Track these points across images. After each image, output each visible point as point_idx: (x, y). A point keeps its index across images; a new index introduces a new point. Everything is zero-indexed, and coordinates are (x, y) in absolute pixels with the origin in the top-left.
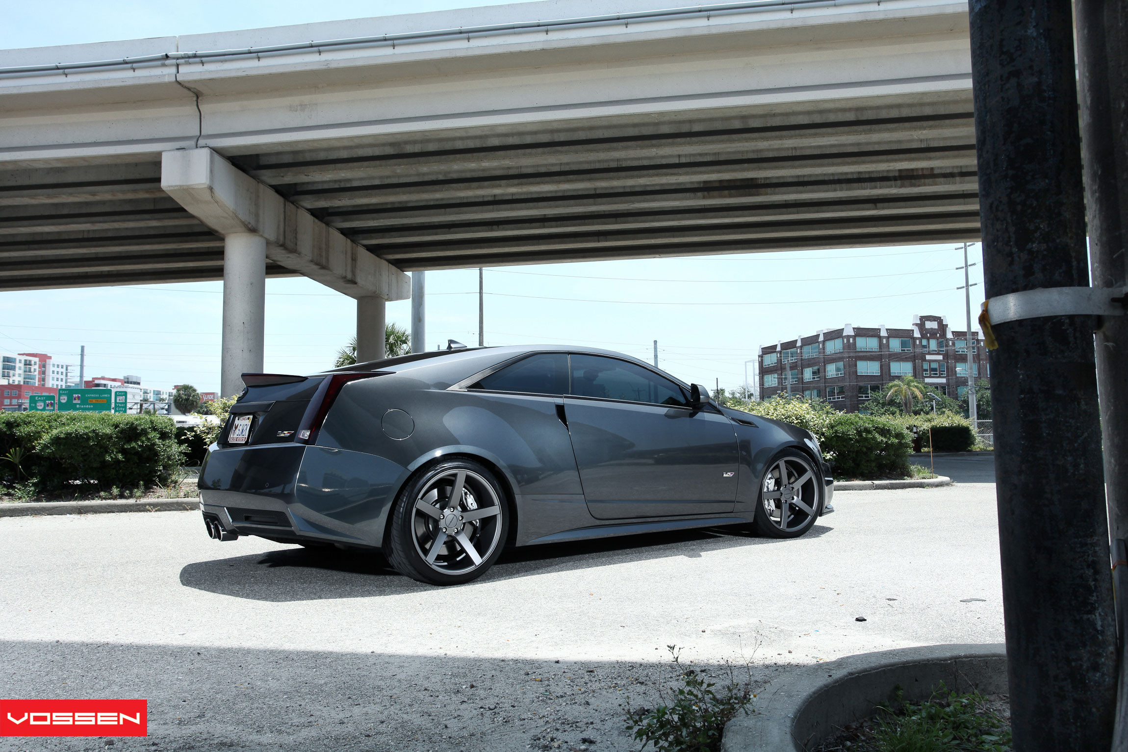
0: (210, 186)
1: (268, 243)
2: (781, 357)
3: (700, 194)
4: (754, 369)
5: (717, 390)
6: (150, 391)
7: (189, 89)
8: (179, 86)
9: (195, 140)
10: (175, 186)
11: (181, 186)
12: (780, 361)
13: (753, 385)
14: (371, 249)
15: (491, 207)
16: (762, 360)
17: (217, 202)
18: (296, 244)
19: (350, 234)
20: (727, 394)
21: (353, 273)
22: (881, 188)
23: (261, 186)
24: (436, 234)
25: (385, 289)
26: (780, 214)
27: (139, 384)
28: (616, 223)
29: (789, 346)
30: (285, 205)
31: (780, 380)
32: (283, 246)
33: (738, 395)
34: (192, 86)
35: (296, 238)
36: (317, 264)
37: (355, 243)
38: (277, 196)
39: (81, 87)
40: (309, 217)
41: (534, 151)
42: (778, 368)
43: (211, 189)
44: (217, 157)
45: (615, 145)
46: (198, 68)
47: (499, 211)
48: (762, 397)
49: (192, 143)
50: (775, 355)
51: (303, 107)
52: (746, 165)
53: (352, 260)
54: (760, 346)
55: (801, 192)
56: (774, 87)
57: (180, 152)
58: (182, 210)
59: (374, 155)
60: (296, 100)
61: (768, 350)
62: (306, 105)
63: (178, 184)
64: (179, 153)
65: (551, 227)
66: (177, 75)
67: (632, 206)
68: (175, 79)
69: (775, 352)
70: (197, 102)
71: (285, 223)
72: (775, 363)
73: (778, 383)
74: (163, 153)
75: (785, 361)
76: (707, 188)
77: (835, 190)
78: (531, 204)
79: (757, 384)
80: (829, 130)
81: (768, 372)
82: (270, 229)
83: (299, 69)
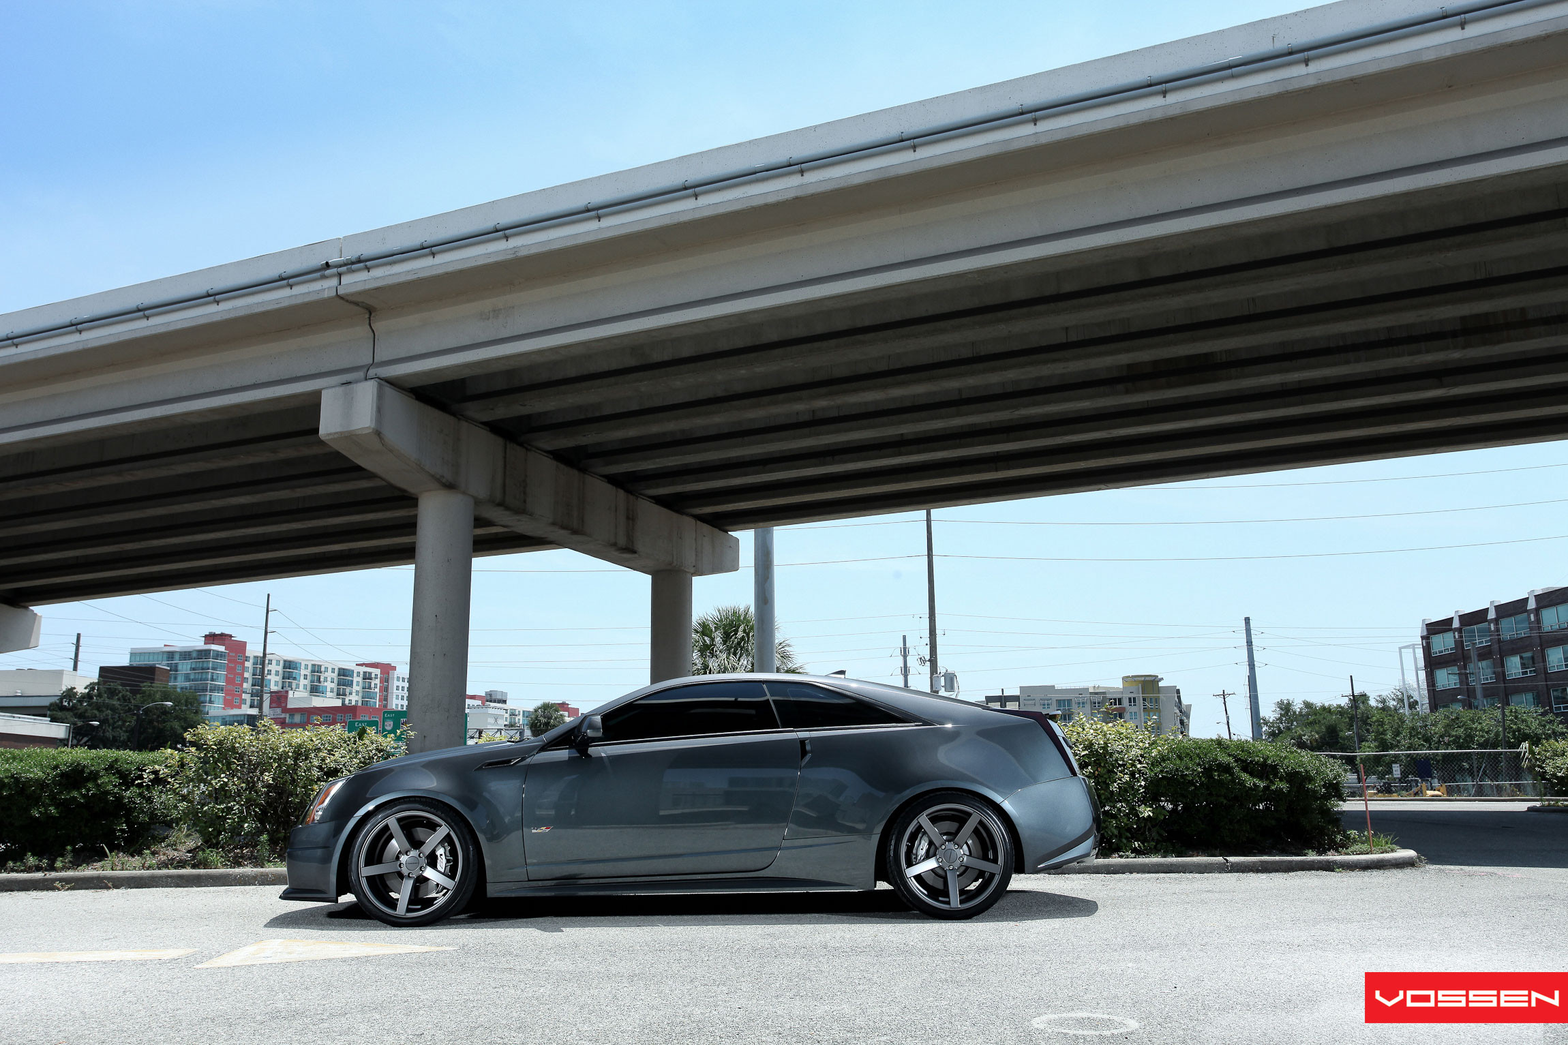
0: (377, 431)
1: (477, 502)
2: (1461, 637)
3: (1120, 387)
4: (1415, 659)
5: (1353, 695)
6: (519, 712)
7: (356, 304)
8: (342, 301)
9: (366, 369)
10: (335, 433)
11: (341, 433)
12: (1459, 644)
13: (1416, 686)
14: (660, 501)
15: (806, 430)
16: (1428, 644)
17: (391, 451)
18: (525, 502)
19: (623, 482)
20: (1372, 703)
21: (630, 537)
22: (1428, 351)
23: (464, 424)
24: (746, 475)
25: (689, 558)
26: (1273, 408)
27: (505, 702)
28: (1008, 441)
29: (1474, 619)
30: (506, 448)
31: (1464, 677)
32: (501, 504)
33: (1392, 703)
34: (359, 299)
35: (525, 493)
36: (563, 527)
37: (632, 494)
38: (492, 436)
39: (232, 315)
40: (548, 464)
41: (825, 344)
42: (1458, 658)
43: (378, 433)
44: (389, 390)
45: (941, 324)
46: (362, 276)
47: (818, 435)
48: (1434, 707)
49: (361, 374)
50: (1450, 634)
51: (496, 312)
52: (1171, 336)
53: (628, 518)
54: (1424, 620)
55: (1287, 371)
56: (1156, 213)
57: (343, 388)
58: (359, 468)
59: (610, 369)
60: (487, 304)
61: (1435, 629)
62: (501, 309)
63: (338, 430)
64: (340, 390)
65: (911, 453)
66: (339, 287)
67: (1017, 413)
68: (335, 294)
69: (1450, 630)
70: (370, 320)
71: (505, 473)
72: (1451, 649)
73: (1461, 682)
74: (323, 392)
75: (1467, 646)
76: (1132, 377)
77: (1347, 362)
78: (865, 422)
79: (1424, 685)
80: (1280, 269)
81: (1440, 664)
82: (478, 482)
83: (481, 262)
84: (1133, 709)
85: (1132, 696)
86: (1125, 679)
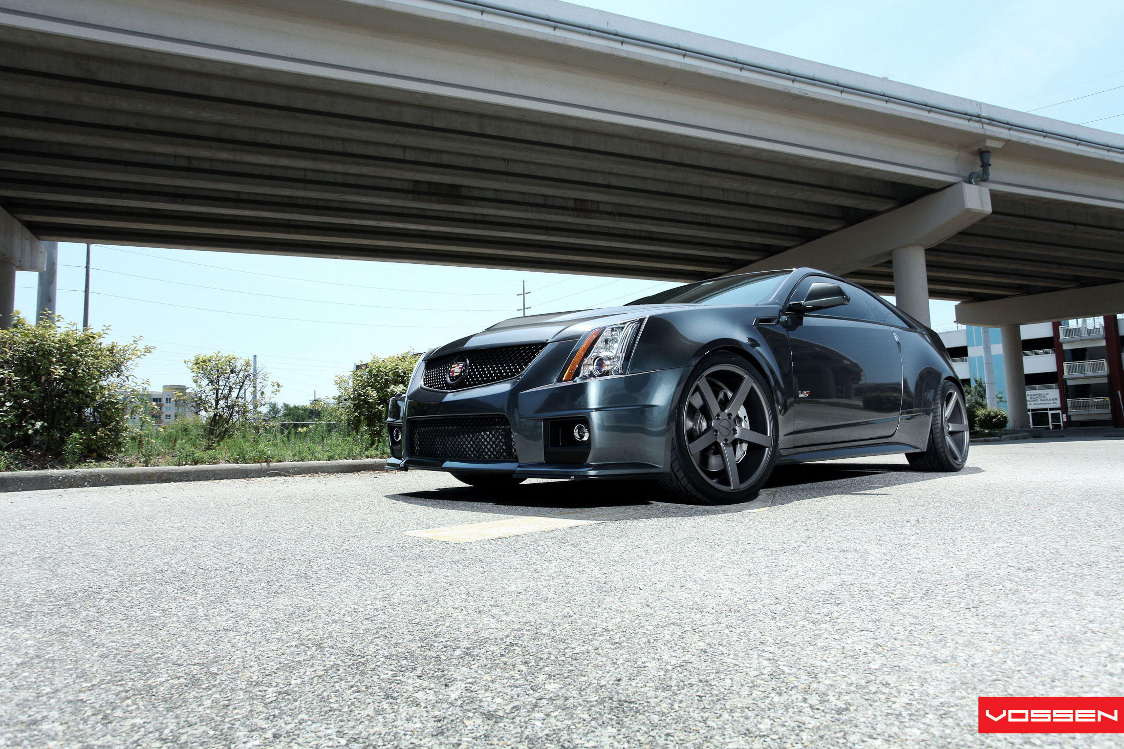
3: (410, 196)
22: (561, 215)
26: (470, 228)
47: (195, 179)
56: (529, 95)
78: (234, 178)
84: (168, 405)
85: (168, 397)
86: (165, 387)
